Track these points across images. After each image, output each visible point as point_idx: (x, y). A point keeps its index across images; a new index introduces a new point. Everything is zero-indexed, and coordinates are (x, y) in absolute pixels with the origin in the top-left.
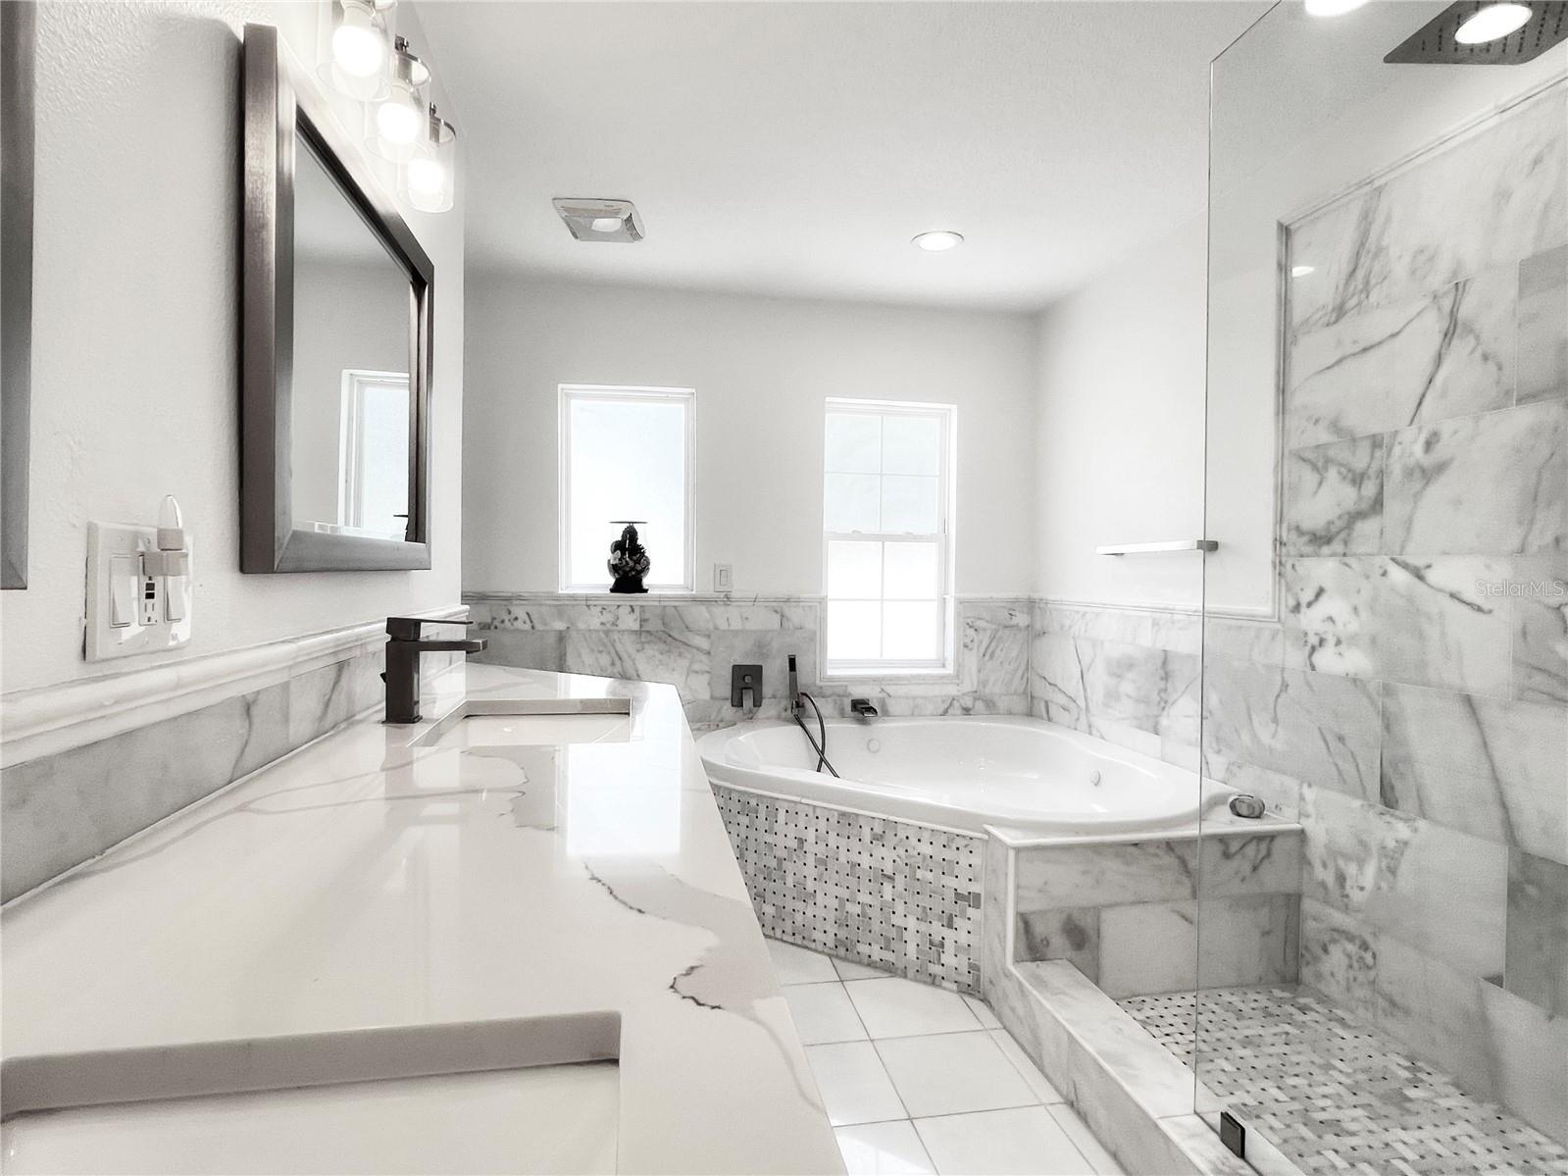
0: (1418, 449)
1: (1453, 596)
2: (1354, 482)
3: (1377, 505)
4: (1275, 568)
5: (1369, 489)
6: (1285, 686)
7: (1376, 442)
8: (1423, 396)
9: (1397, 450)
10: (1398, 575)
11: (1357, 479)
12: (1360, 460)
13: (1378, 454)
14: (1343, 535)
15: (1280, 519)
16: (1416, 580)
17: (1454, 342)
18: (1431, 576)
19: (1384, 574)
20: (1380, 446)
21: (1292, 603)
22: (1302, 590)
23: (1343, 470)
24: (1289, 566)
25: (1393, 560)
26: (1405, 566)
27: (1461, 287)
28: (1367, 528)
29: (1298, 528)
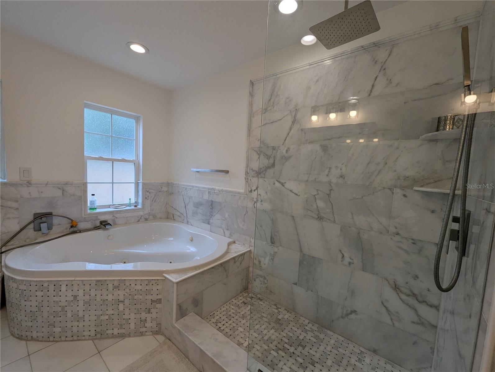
0: (284, 151)
1: (291, 191)
2: (267, 158)
3: (273, 165)
4: (246, 179)
5: (271, 161)
6: (247, 212)
7: (274, 148)
8: (286, 138)
9: (279, 151)
10: (277, 184)
11: (268, 157)
12: (269, 152)
13: (274, 151)
14: (264, 172)
15: (247, 166)
16: (282, 186)
17: (295, 125)
18: (286, 185)
19: (274, 184)
20: (275, 150)
21: (250, 190)
22: (253, 186)
23: (265, 155)
24: (249, 179)
25: (277, 180)
26: (279, 182)
27: (297, 110)
28: (271, 171)
29: (252, 169)
